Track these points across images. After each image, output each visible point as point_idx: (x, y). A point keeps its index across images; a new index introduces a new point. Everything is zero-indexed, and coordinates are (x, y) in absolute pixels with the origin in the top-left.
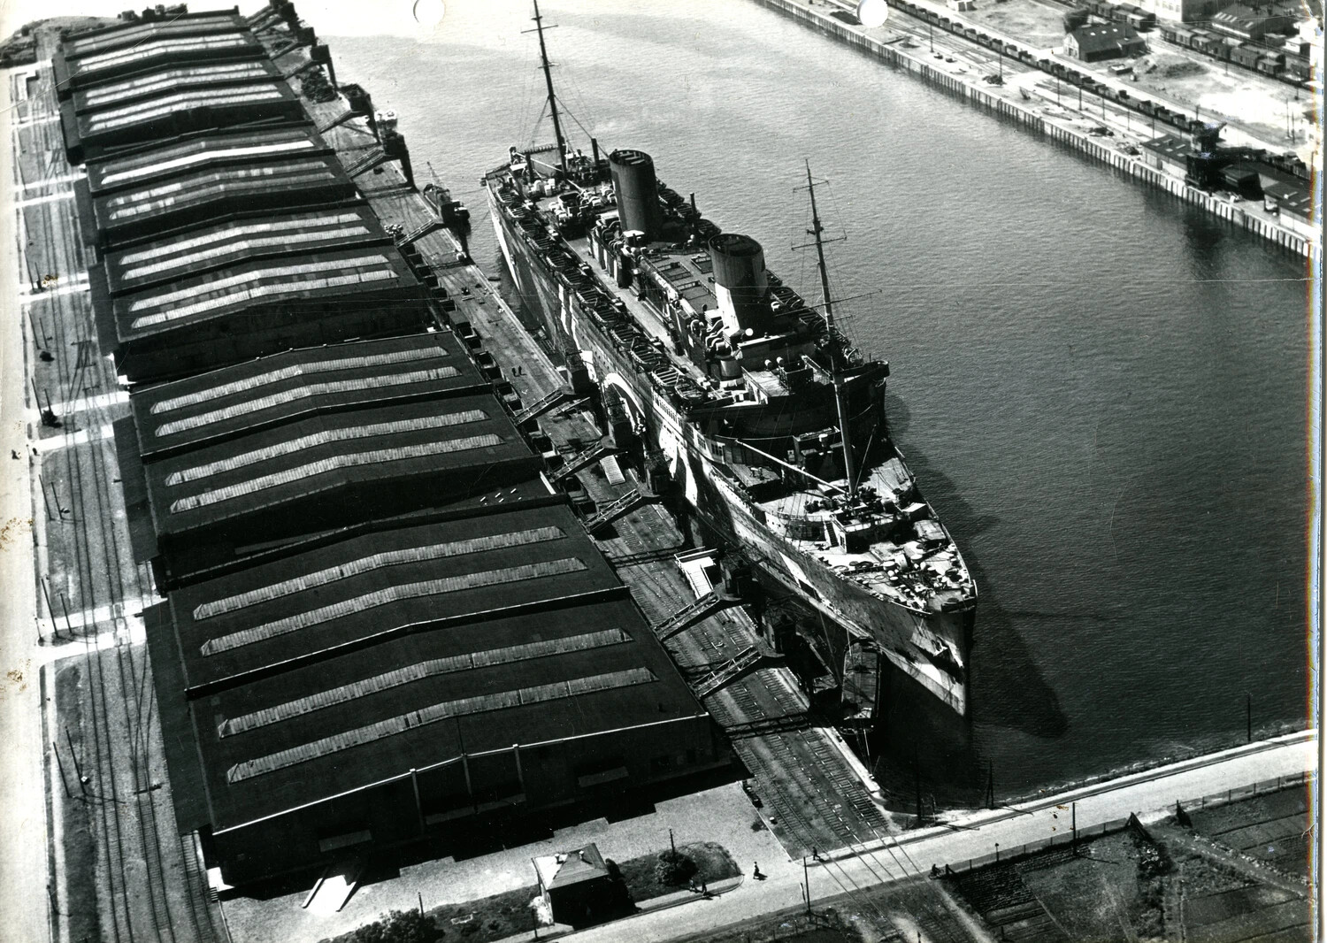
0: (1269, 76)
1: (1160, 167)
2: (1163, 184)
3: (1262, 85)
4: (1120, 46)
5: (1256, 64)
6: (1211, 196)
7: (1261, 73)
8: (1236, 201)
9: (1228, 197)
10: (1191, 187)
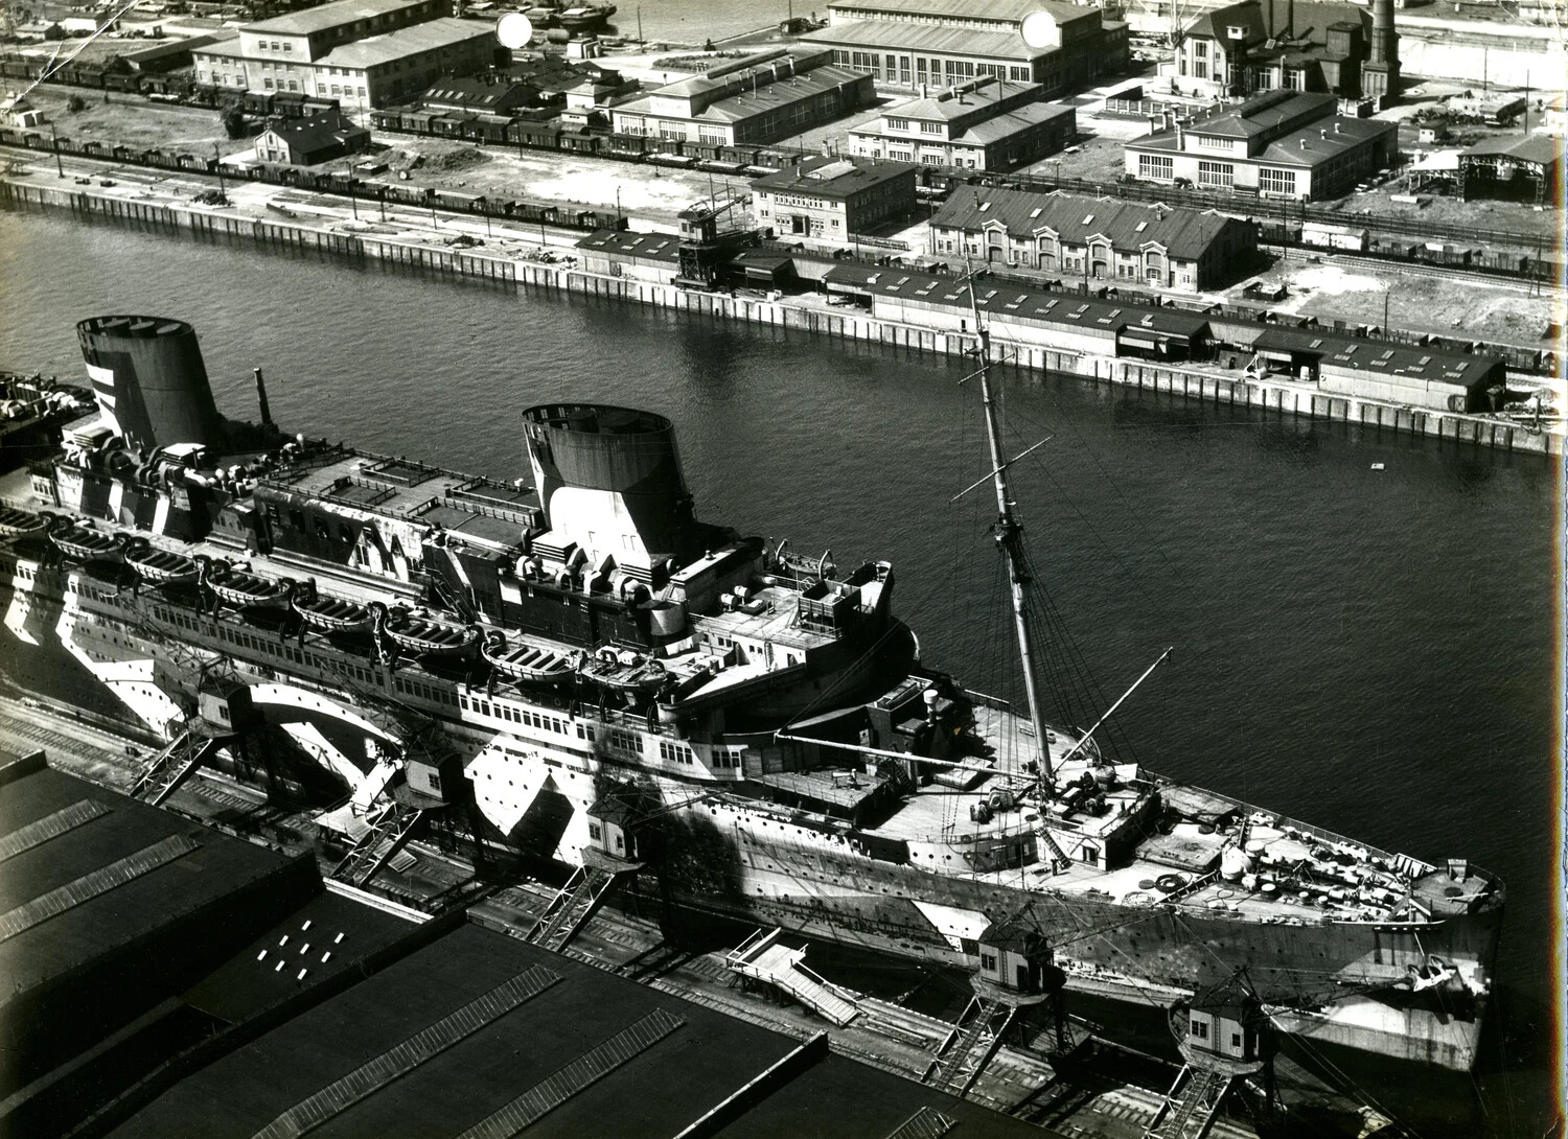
0: (583, 154)
1: (617, 272)
2: (634, 293)
3: (591, 165)
4: (342, 140)
5: (558, 143)
6: (734, 296)
7: (569, 152)
8: (776, 299)
9: (765, 296)
10: (688, 291)
